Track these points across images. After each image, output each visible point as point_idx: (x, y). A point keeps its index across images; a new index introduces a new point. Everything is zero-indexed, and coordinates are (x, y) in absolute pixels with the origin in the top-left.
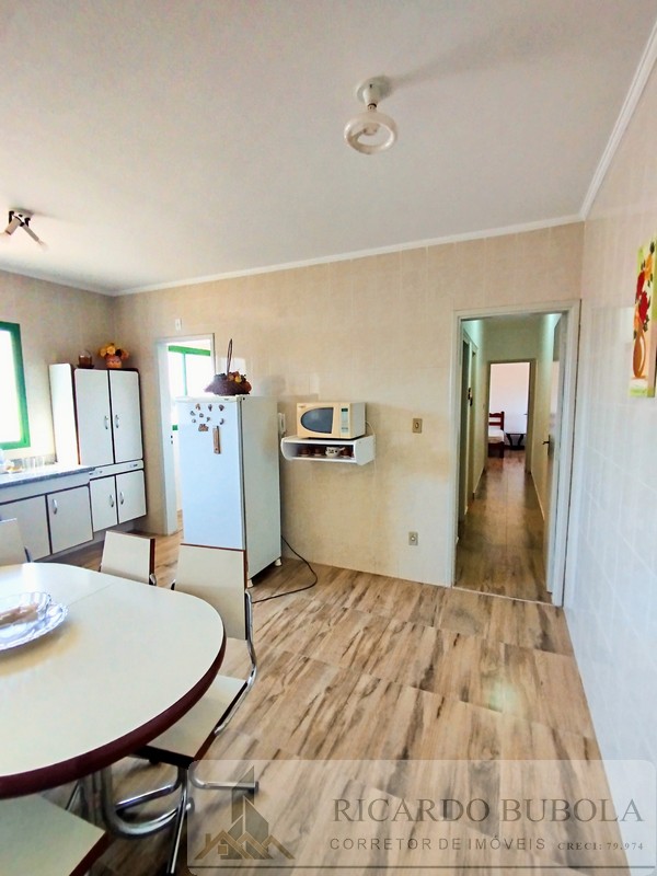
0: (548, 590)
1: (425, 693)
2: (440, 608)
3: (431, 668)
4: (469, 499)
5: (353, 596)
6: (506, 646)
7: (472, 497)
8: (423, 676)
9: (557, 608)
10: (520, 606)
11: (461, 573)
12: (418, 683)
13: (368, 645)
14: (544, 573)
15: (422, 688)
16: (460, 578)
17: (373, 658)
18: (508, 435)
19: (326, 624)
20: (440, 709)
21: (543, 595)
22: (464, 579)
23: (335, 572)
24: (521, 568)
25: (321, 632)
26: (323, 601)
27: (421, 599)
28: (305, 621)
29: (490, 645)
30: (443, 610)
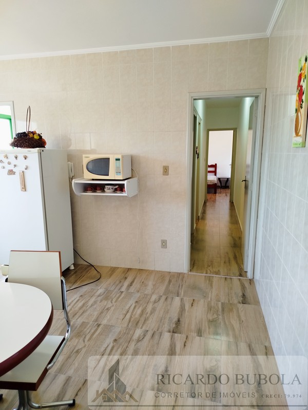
0: (245, 270)
1: (176, 335)
2: (182, 286)
3: (179, 321)
4: (196, 220)
5: (126, 284)
6: (222, 303)
7: (198, 219)
8: (174, 326)
9: (250, 280)
10: (229, 280)
11: (193, 264)
12: (172, 330)
13: (139, 311)
14: (242, 260)
15: (173, 332)
16: (193, 267)
17: (142, 319)
18: (219, 179)
19: (109, 302)
20: (185, 342)
21: (242, 273)
22: (195, 267)
23: (113, 270)
24: (229, 258)
25: (107, 307)
26: (106, 289)
27: (170, 281)
28: (95, 302)
29: (213, 304)
30: (183, 287)
